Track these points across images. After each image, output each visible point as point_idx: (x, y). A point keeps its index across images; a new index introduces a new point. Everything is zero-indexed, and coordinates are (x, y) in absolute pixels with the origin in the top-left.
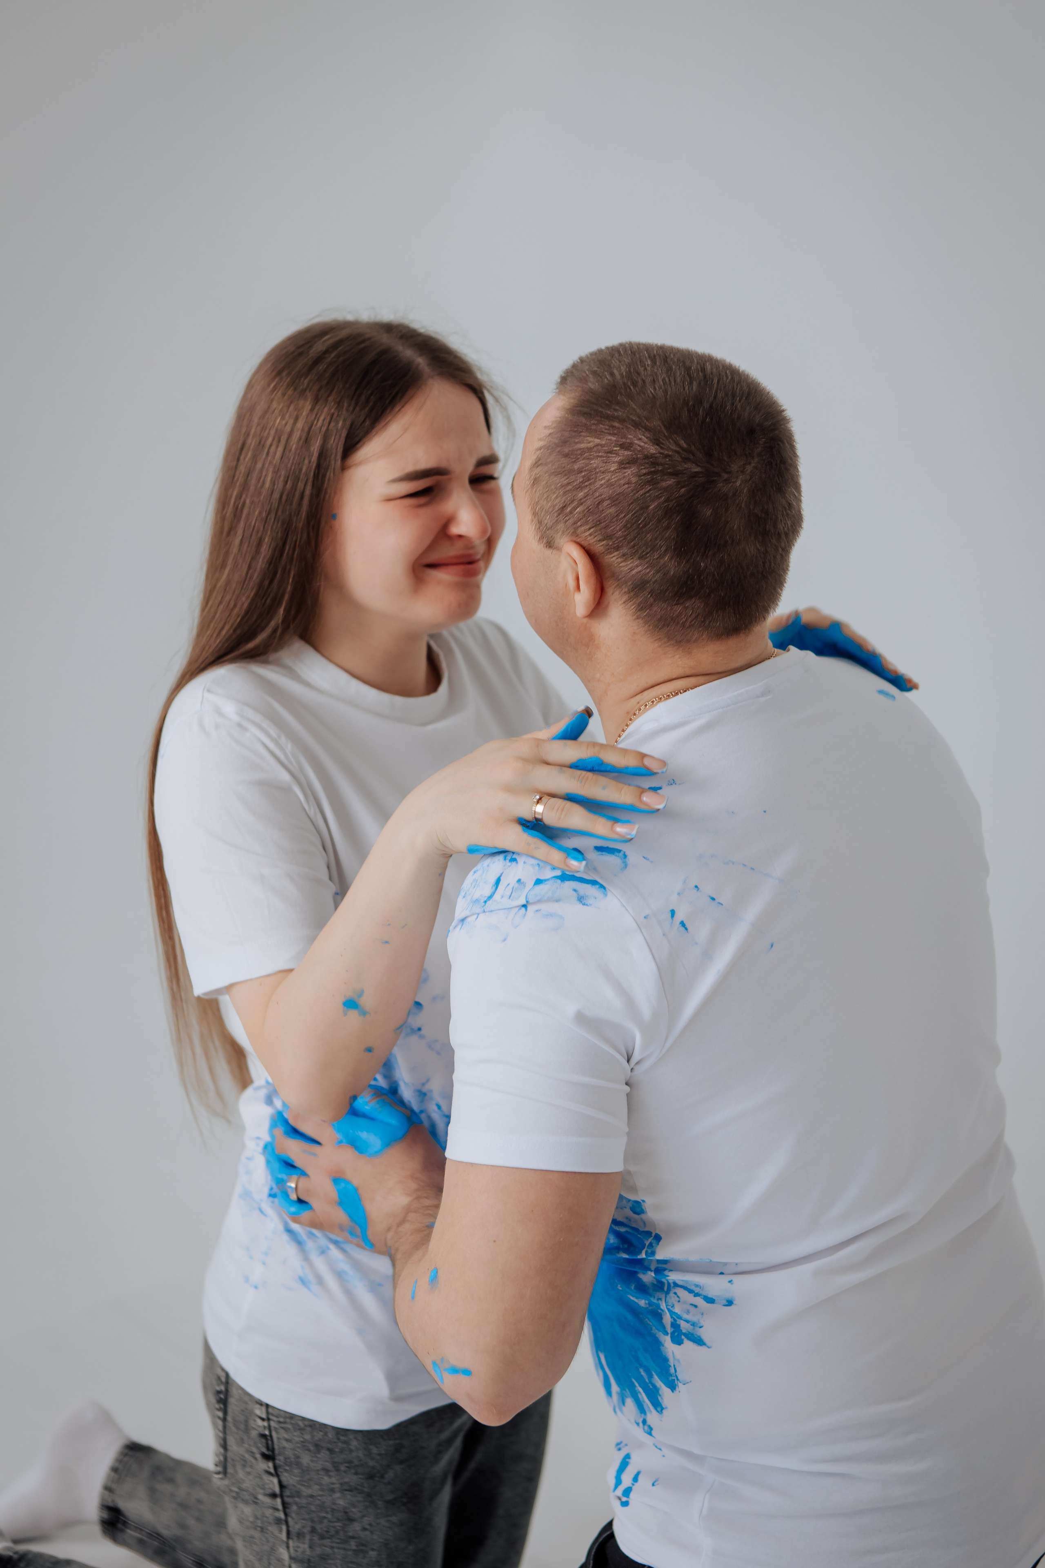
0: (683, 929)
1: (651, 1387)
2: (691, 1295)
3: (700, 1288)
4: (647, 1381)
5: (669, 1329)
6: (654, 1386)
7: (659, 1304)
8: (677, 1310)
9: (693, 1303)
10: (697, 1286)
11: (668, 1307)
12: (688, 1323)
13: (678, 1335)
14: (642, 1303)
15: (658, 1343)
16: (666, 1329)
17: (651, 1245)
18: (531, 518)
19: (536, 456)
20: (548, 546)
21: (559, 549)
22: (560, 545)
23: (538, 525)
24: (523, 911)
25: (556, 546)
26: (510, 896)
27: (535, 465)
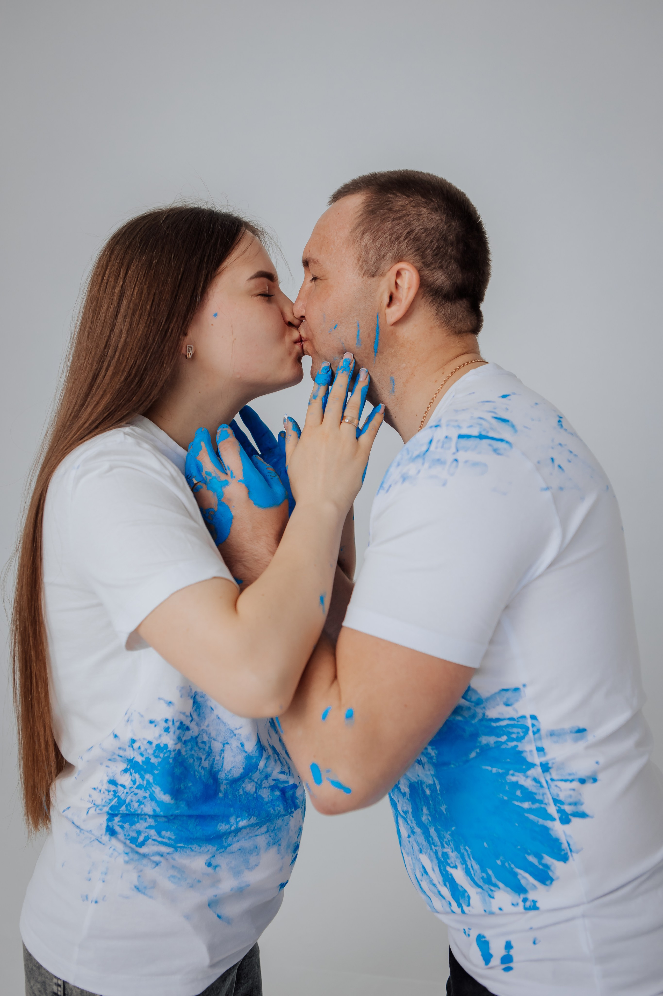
0: (560, 470)
1: (540, 867)
6: (545, 866)
12: (571, 805)
13: (565, 818)
14: (526, 805)
15: (545, 830)
16: (552, 817)
18: (356, 262)
19: (357, 221)
20: (371, 276)
21: (383, 275)
22: (385, 271)
23: (364, 263)
24: (455, 463)
25: (381, 273)
26: (442, 447)
27: (360, 225)
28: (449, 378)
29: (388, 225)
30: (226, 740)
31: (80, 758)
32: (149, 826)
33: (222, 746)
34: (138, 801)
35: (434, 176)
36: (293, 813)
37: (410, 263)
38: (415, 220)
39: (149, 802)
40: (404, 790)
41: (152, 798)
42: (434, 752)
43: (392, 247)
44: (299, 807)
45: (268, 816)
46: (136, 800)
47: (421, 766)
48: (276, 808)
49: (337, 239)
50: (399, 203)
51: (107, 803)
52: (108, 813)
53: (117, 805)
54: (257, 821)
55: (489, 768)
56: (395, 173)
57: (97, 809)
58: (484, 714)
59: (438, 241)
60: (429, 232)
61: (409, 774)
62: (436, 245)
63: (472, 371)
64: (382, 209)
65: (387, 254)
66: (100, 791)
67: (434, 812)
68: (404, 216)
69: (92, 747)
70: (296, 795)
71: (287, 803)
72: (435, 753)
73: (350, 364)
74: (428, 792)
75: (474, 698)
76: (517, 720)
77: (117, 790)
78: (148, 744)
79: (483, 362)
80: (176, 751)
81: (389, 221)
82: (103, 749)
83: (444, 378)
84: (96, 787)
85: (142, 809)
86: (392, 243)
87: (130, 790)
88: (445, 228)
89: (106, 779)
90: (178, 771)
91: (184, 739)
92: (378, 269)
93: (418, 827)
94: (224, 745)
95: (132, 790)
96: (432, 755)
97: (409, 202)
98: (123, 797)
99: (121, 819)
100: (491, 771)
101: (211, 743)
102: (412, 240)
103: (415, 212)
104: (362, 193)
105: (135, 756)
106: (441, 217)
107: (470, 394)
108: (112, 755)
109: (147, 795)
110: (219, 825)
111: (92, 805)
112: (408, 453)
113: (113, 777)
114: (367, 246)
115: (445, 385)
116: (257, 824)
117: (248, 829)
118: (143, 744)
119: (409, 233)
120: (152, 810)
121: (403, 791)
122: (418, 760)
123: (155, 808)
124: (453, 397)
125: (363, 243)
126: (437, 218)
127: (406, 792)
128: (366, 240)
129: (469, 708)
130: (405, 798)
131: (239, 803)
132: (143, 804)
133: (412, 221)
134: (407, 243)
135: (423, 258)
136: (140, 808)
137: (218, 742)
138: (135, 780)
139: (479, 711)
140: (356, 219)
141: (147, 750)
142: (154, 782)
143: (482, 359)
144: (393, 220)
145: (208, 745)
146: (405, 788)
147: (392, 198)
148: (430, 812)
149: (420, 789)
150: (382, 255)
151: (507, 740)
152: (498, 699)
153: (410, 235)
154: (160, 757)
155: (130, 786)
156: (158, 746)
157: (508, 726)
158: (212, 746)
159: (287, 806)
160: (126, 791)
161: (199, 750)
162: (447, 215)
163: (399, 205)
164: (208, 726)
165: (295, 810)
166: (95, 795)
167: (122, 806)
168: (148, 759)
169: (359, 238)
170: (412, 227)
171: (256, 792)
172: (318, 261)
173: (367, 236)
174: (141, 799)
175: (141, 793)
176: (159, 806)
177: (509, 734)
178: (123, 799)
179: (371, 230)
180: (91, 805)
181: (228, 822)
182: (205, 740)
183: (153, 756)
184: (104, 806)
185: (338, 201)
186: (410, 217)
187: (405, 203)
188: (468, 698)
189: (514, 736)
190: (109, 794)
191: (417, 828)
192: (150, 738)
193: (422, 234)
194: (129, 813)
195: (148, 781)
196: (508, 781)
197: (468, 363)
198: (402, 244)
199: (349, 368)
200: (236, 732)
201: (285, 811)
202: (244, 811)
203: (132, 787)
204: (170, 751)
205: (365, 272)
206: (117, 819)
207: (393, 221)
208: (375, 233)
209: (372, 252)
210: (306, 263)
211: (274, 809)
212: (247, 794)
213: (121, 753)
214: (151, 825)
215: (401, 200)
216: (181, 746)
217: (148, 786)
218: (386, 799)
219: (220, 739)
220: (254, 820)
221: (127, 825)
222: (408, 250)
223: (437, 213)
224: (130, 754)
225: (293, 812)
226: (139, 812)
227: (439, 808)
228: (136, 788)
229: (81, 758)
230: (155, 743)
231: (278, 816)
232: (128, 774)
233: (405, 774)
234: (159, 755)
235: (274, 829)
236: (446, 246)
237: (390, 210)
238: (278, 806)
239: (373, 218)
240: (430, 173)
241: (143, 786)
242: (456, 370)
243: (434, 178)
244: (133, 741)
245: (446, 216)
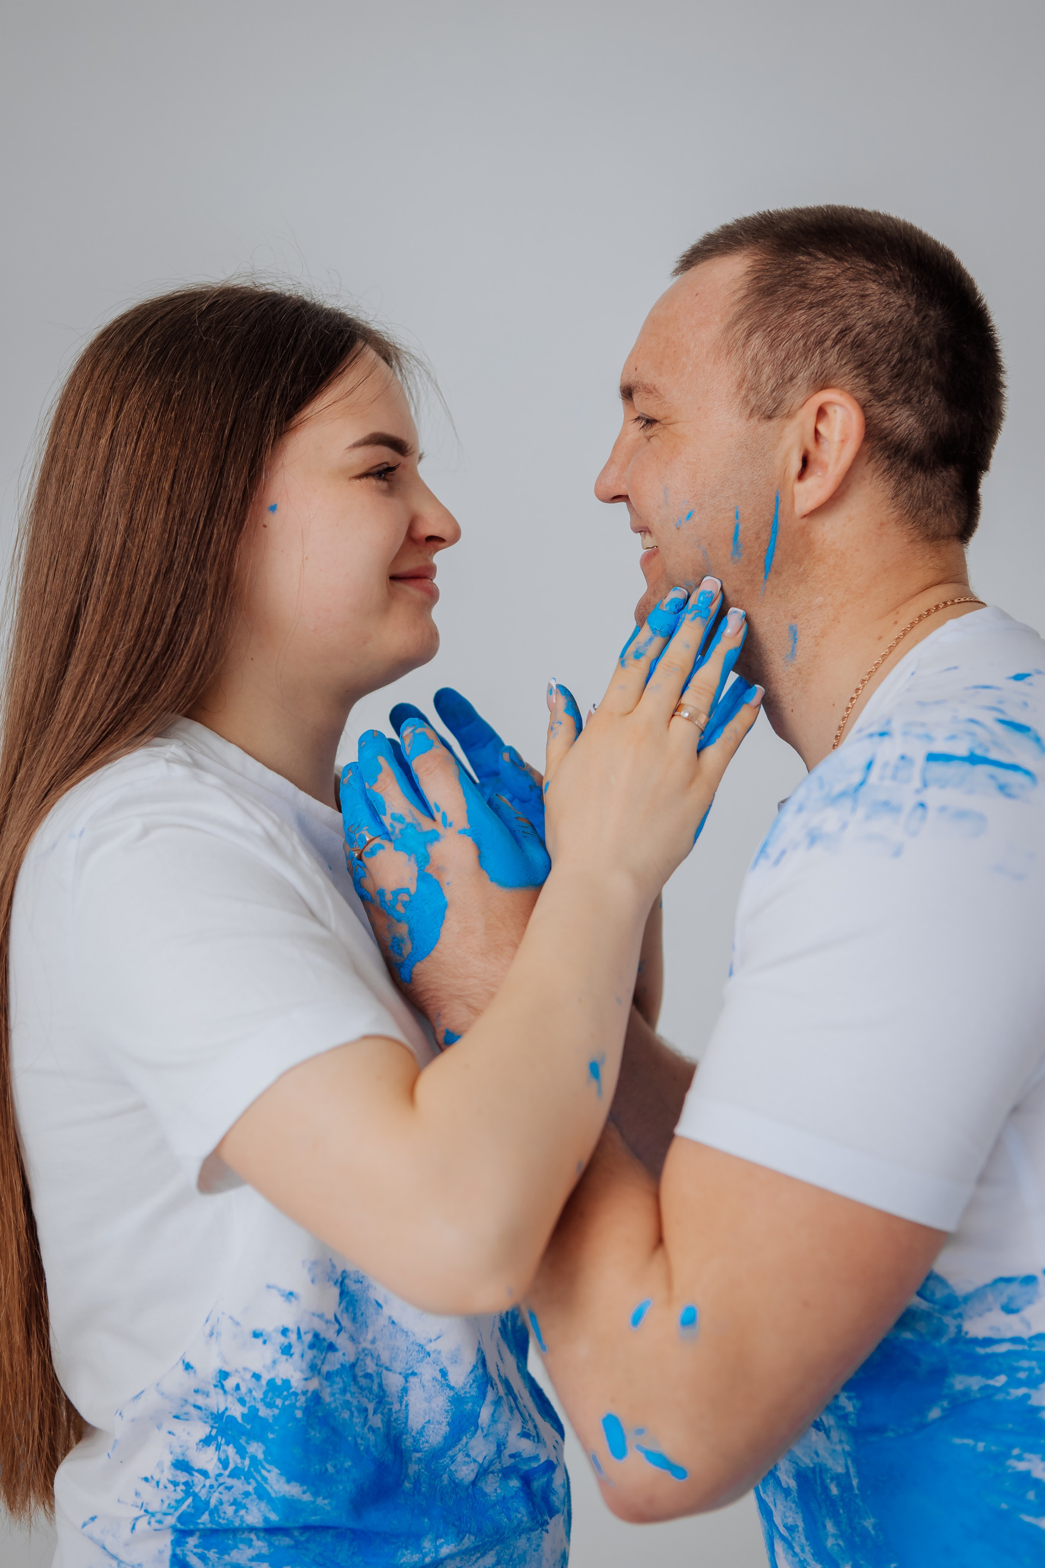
18: (733, 390)
19: (736, 309)
20: (765, 418)
21: (790, 415)
22: (795, 407)
23: (752, 393)
24: (920, 811)
25: (786, 411)
26: (894, 777)
27: (741, 318)
28: (905, 633)
29: (800, 316)
30: (411, 1367)
31: (118, 1414)
32: (257, 1555)
33: (404, 1381)
34: (234, 1503)
35: (890, 218)
36: (548, 1523)
37: (845, 390)
38: (855, 307)
39: (255, 1503)
40: (786, 1482)
41: (262, 1494)
42: (851, 1404)
43: (809, 359)
44: (558, 1512)
45: (497, 1532)
46: (229, 1501)
47: (822, 1434)
48: (513, 1515)
49: (695, 346)
50: (822, 273)
51: (172, 1507)
52: (175, 1530)
53: (193, 1511)
54: (477, 1544)
55: (970, 1442)
56: (809, 212)
57: (153, 1520)
58: (959, 1328)
59: (901, 348)
60: (883, 330)
61: (798, 1451)
62: (897, 355)
63: (952, 624)
64: (786, 286)
65: (799, 372)
66: (158, 1483)
67: (849, 1531)
68: (834, 297)
69: (142, 1392)
70: (554, 1486)
71: (534, 1504)
72: (854, 1407)
73: (712, 603)
74: (834, 1490)
75: (939, 1294)
76: (1028, 1342)
77: (193, 1481)
78: (253, 1379)
79: (976, 602)
80: (309, 1394)
81: (800, 309)
82: (162, 1394)
83: (896, 632)
84: (149, 1476)
85: (242, 1517)
86: (807, 352)
87: (217, 1480)
88: (915, 323)
89: (168, 1459)
90: (316, 1435)
91: (325, 1369)
92: (779, 403)
93: (817, 1561)
94: (406, 1378)
95: (221, 1480)
96: (847, 1411)
97: (843, 271)
98: (203, 1494)
99: (201, 1540)
100: (974, 1448)
101: (383, 1377)
102: (849, 346)
103: (854, 291)
104: (745, 252)
105: (229, 1406)
106: (906, 300)
107: (949, 669)
108: (182, 1406)
109: (250, 1488)
110: (399, 1554)
111: (142, 1512)
112: (822, 787)
113: (183, 1455)
114: (758, 359)
115: (896, 648)
116: (476, 1549)
117: (458, 1559)
118: (243, 1380)
119: (843, 332)
120: (261, 1519)
121: (784, 1485)
122: (815, 1422)
123: (268, 1515)
124: (913, 674)
125: (749, 353)
126: (900, 302)
127: (791, 1487)
128: (754, 348)
129: (928, 1316)
130: (789, 1498)
131: (439, 1504)
132: (244, 1507)
133: (849, 307)
134: (839, 353)
135: (870, 382)
136: (237, 1516)
137: (395, 1372)
138: (227, 1457)
139: (950, 1321)
140: (733, 304)
141: (251, 1392)
142: (265, 1459)
143: (972, 595)
144: (811, 306)
145: (376, 1381)
146: (787, 1480)
147: (807, 263)
148: (840, 1530)
149: (818, 1482)
150: (788, 376)
151: (1007, 1384)
152: (990, 1298)
153: (844, 337)
154: (277, 1407)
155: (218, 1472)
156: (271, 1383)
157: (1009, 1353)
158: (384, 1382)
159: (535, 1510)
160: (208, 1482)
161: (360, 1391)
162: (920, 296)
163: (821, 277)
164: (373, 1342)
165: (551, 1518)
166: (148, 1491)
167: (203, 1513)
168: (254, 1410)
169: (740, 343)
170: (849, 321)
171: (474, 1483)
172: (655, 389)
173: (757, 338)
174: (239, 1497)
175: (239, 1485)
176: (274, 1510)
177: (1011, 1371)
178: (203, 1499)
179: (765, 327)
180: (138, 1512)
181: (419, 1548)
182: (370, 1371)
183: (262, 1403)
184: (166, 1514)
185: (693, 268)
186: (844, 300)
187: (833, 273)
188: (928, 1293)
189: (1022, 1375)
190: (175, 1490)
191: (814, 1563)
192: (257, 1368)
193: (870, 333)
194: (217, 1528)
195: (253, 1459)
196: (1010, 1471)
197: (945, 603)
198: (828, 354)
199: (709, 611)
200: (430, 1347)
201: (533, 1520)
202: (450, 1525)
203: (220, 1475)
204: (295, 1394)
205: (752, 410)
206: (192, 1541)
207: (810, 308)
208: (773, 332)
209: (767, 370)
210: (628, 393)
211: (509, 1518)
212: (457, 1485)
213: (200, 1400)
214: (262, 1552)
215: (824, 266)
216: (321, 1385)
217: (252, 1469)
218: (750, 1499)
219: (398, 1366)
220: (469, 1541)
221: (212, 1554)
222: (841, 367)
223: (899, 294)
224: (217, 1402)
225: (547, 1521)
226: (237, 1524)
227: (859, 1523)
228: (229, 1476)
229: (120, 1414)
230: (266, 1377)
231: (518, 1531)
232: (212, 1448)
233: (790, 1451)
234: (275, 1401)
235: (511, 1559)
236: (917, 359)
237: (804, 286)
238: (517, 1510)
239: (769, 302)
240: (881, 212)
241: (242, 1470)
242: (920, 618)
243: (890, 221)
244: (224, 1375)
245: (917, 297)
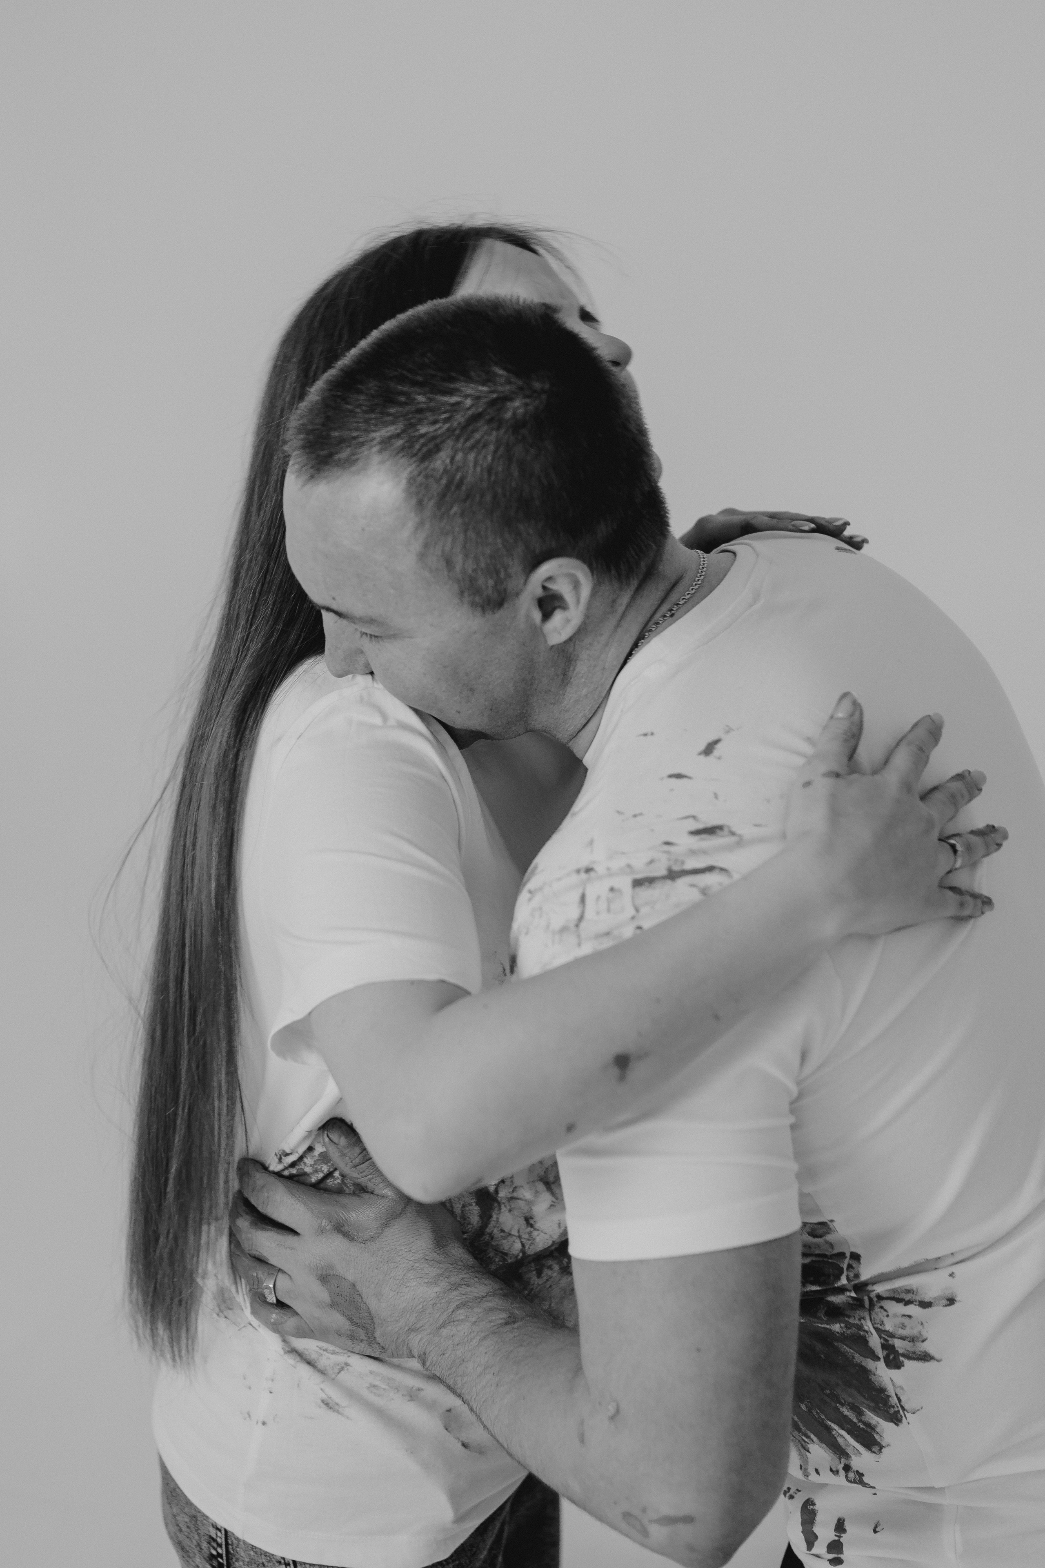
1: (862, 1426)
2: (901, 1305)
3: (913, 1294)
4: (855, 1420)
5: (880, 1353)
6: (868, 1425)
7: (862, 1324)
8: (889, 1326)
9: (906, 1314)
10: (908, 1291)
11: (876, 1326)
12: (904, 1340)
13: (894, 1358)
14: (837, 1327)
15: (865, 1373)
16: (876, 1354)
17: (850, 1267)
